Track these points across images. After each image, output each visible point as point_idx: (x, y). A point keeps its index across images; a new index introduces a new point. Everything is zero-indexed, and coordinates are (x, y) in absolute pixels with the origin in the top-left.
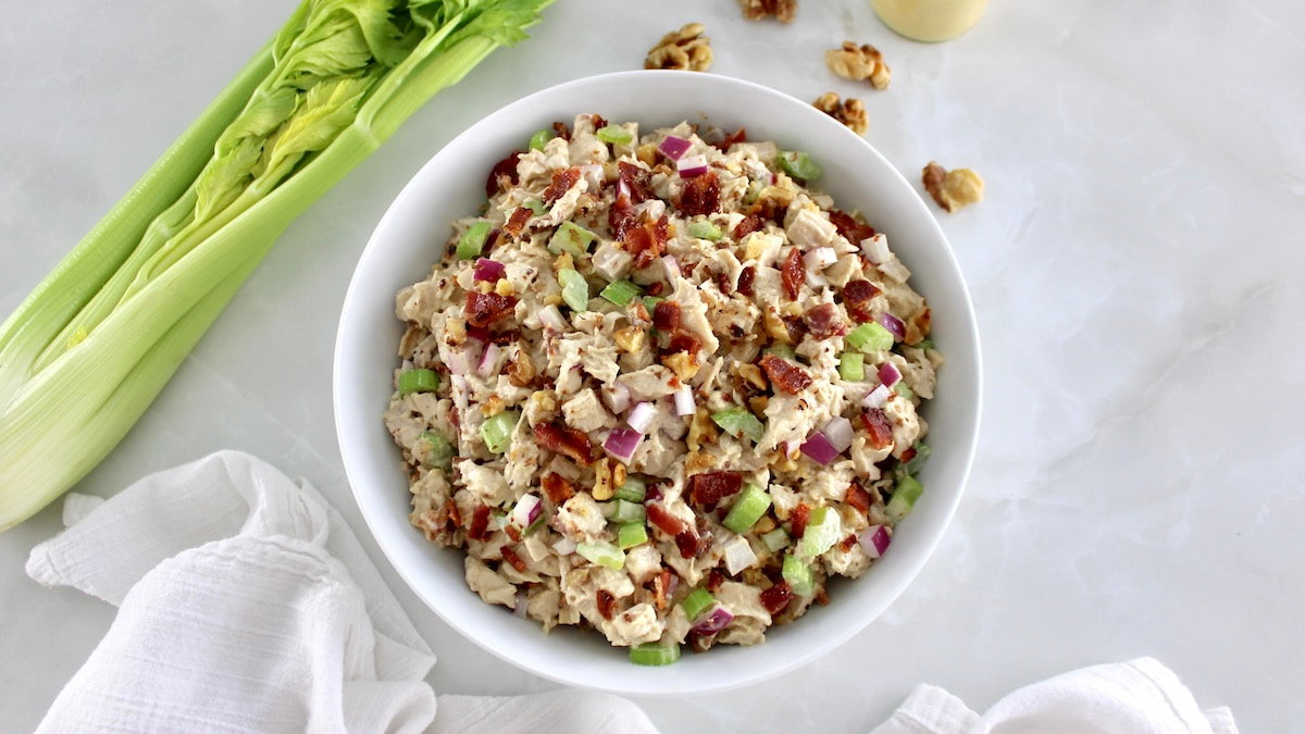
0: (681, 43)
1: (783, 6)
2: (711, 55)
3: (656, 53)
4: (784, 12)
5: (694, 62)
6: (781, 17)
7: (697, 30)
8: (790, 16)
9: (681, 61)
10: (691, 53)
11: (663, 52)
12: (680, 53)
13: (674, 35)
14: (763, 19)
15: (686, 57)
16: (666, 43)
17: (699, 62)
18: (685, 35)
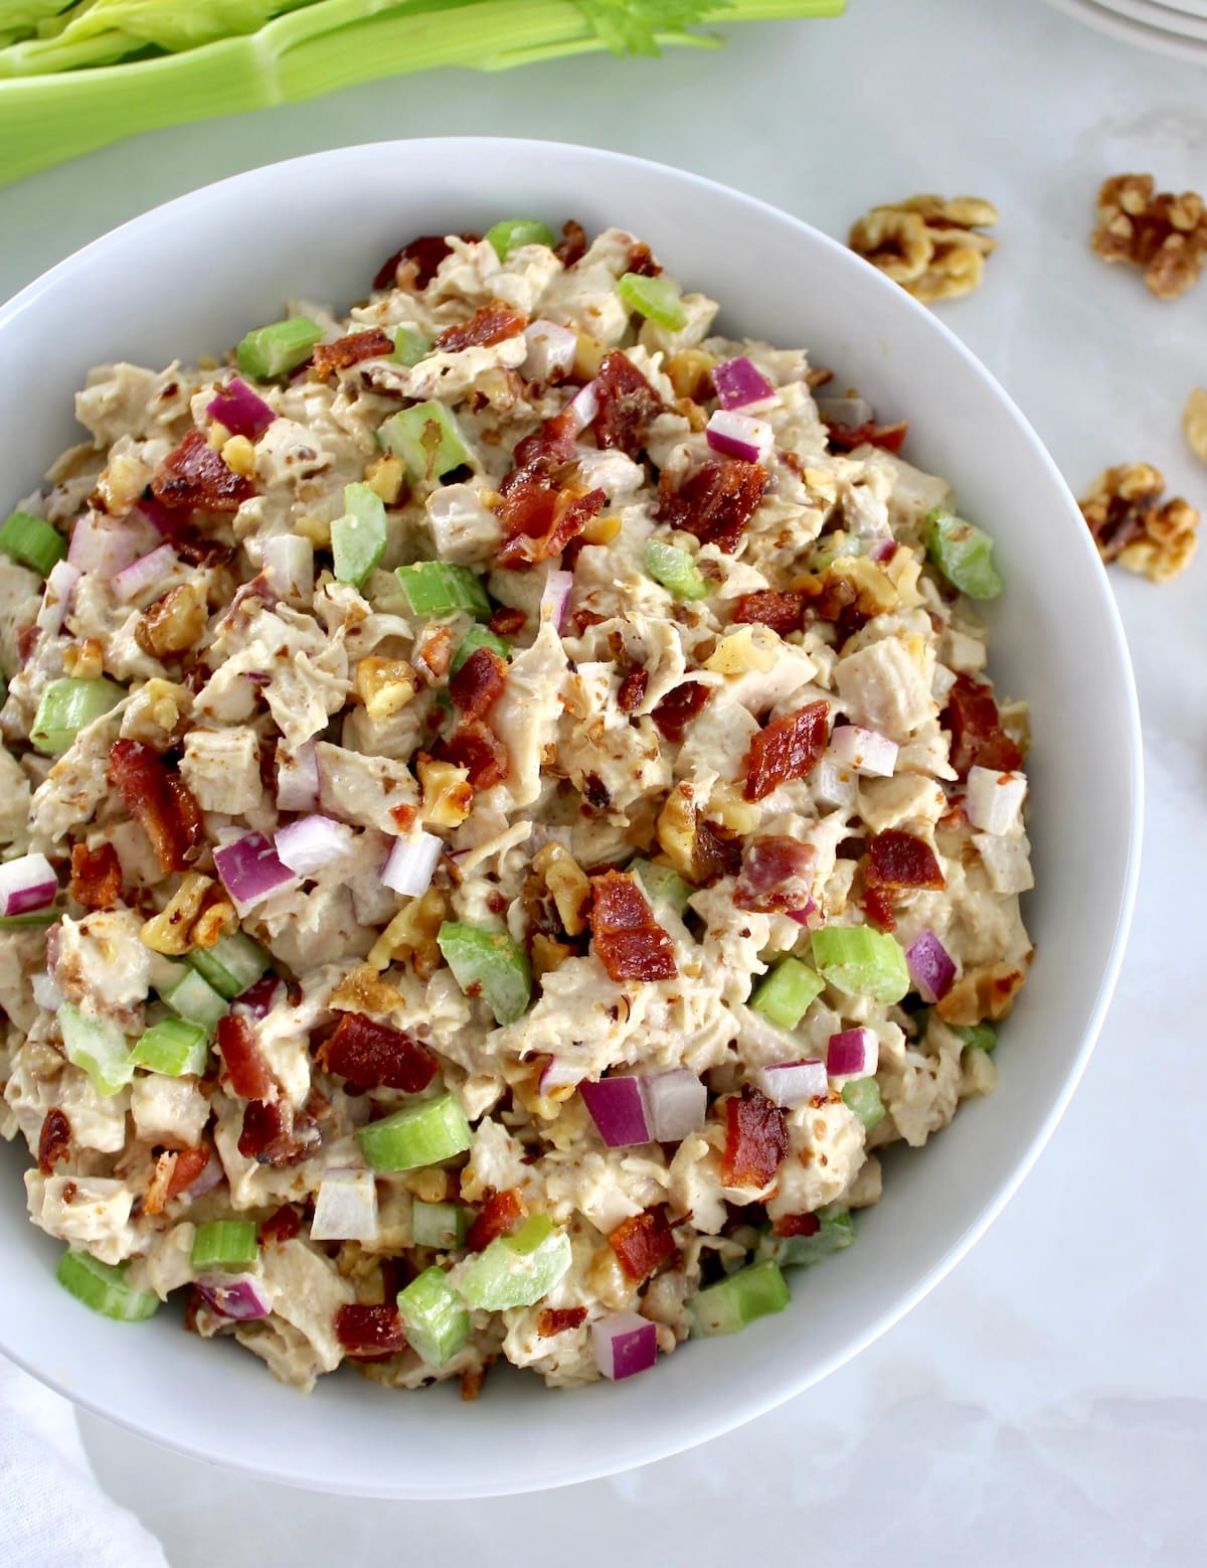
0: (937, 223)
1: (1169, 262)
2: (979, 276)
3: (880, 216)
4: (1164, 274)
5: (939, 270)
6: (1152, 280)
7: (980, 216)
8: (1171, 286)
9: (912, 254)
10: (941, 252)
11: (893, 222)
12: (923, 240)
13: (937, 203)
14: (1118, 263)
15: (928, 252)
16: (912, 208)
17: (949, 276)
18: (952, 213)
